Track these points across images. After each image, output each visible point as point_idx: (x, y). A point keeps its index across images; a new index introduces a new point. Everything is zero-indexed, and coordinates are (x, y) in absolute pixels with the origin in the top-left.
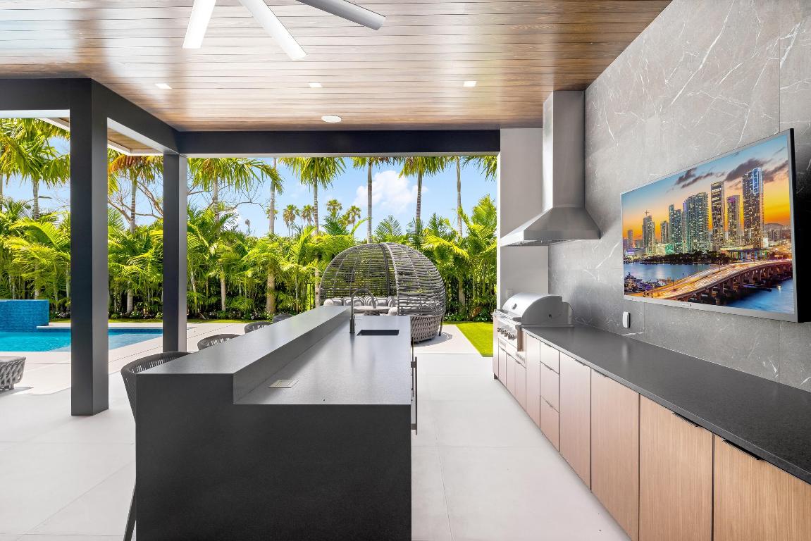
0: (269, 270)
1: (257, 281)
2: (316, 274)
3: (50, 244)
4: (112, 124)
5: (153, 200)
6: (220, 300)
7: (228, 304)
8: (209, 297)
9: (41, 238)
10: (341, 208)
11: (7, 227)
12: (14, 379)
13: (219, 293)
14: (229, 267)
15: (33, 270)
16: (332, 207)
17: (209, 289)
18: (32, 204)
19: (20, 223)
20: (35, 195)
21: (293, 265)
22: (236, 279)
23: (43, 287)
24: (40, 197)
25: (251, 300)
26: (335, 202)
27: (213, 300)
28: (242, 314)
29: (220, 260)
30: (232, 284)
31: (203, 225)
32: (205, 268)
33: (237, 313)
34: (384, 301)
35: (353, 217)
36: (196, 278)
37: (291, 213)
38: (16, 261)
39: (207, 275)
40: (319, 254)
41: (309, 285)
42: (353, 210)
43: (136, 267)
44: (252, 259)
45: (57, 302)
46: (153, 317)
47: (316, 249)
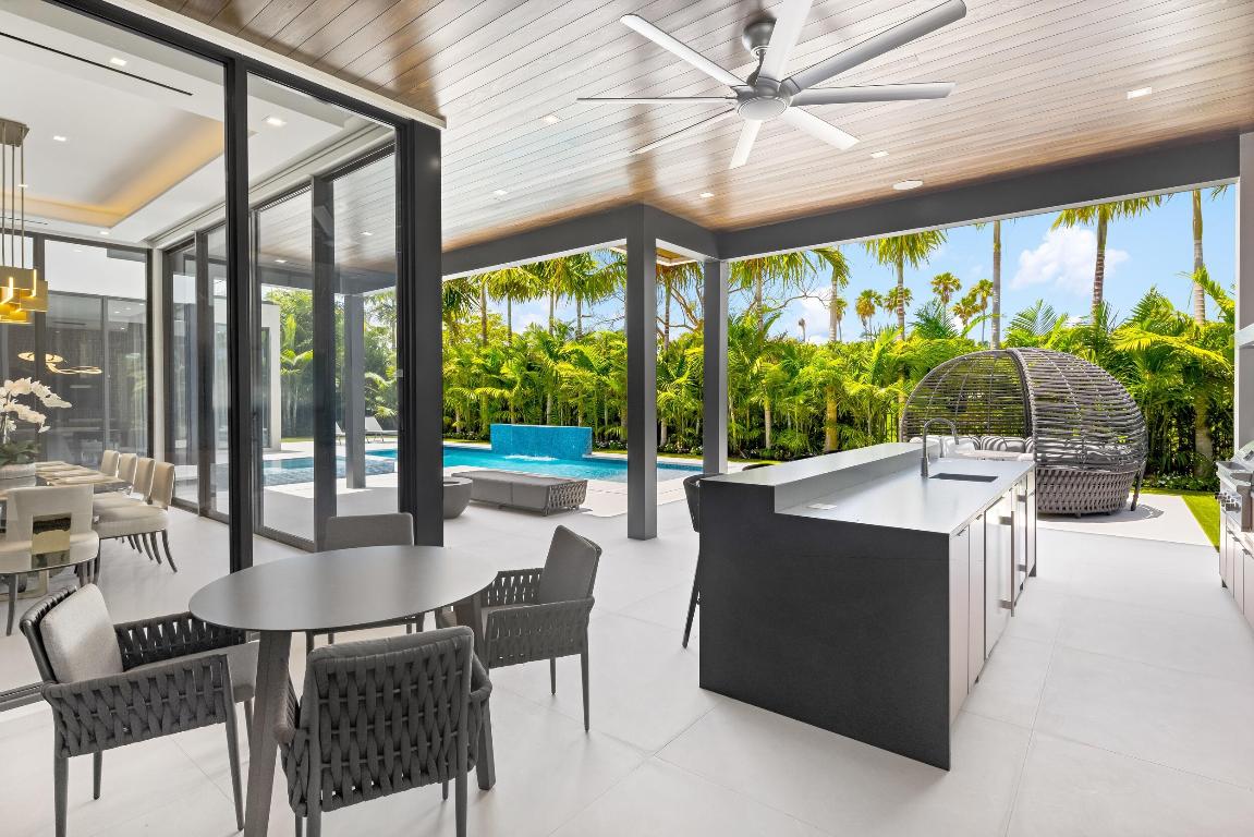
0: (830, 394)
1: (812, 409)
2: (901, 400)
3: (591, 368)
4: (660, 244)
5: (685, 306)
6: (763, 435)
7: (774, 439)
8: (750, 430)
9: (584, 362)
10: (958, 287)
11: (557, 352)
12: (580, 500)
13: (762, 425)
14: (774, 390)
15: (577, 396)
16: (941, 288)
17: (751, 420)
18: (575, 325)
19: (567, 347)
20: (579, 316)
21: (863, 387)
22: (783, 404)
23: (586, 413)
24: (583, 317)
25: (805, 436)
26: (947, 276)
27: (755, 434)
28: (792, 454)
29: (763, 381)
30: (779, 413)
31: (744, 334)
32: (745, 392)
33: (784, 453)
34: (1019, 445)
35: (984, 299)
36: (735, 406)
37: (869, 303)
38: (564, 386)
39: (748, 401)
40: (905, 369)
41: (889, 416)
42: (982, 288)
43: (670, 394)
44: (806, 379)
45: (597, 431)
46: (687, 452)
47: (901, 361)
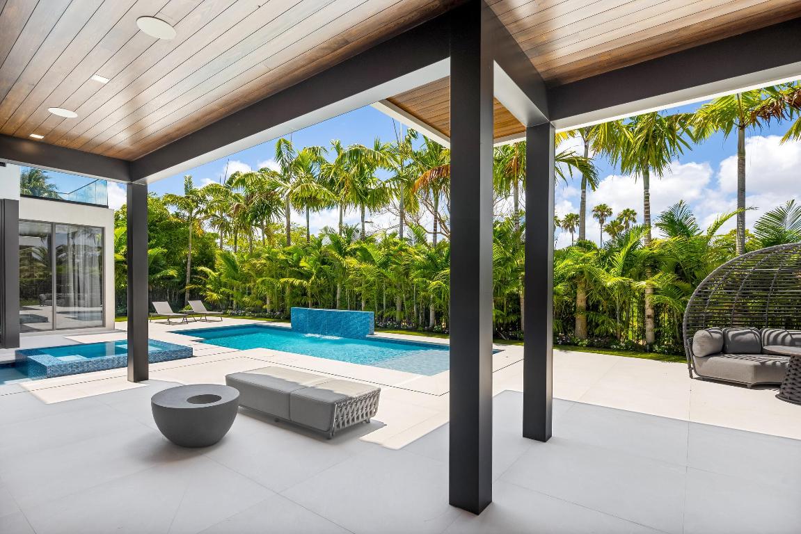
0: (581, 285)
1: (564, 298)
2: (648, 291)
3: (373, 262)
6: (519, 319)
8: (507, 315)
9: (367, 257)
11: (345, 250)
12: (371, 412)
13: (518, 311)
15: (361, 285)
18: (360, 227)
19: (353, 246)
20: (363, 221)
21: (614, 279)
23: (368, 299)
24: (366, 222)
32: (505, 283)
36: (494, 295)
38: (351, 277)
39: (507, 291)
43: (439, 283)
45: (378, 314)
